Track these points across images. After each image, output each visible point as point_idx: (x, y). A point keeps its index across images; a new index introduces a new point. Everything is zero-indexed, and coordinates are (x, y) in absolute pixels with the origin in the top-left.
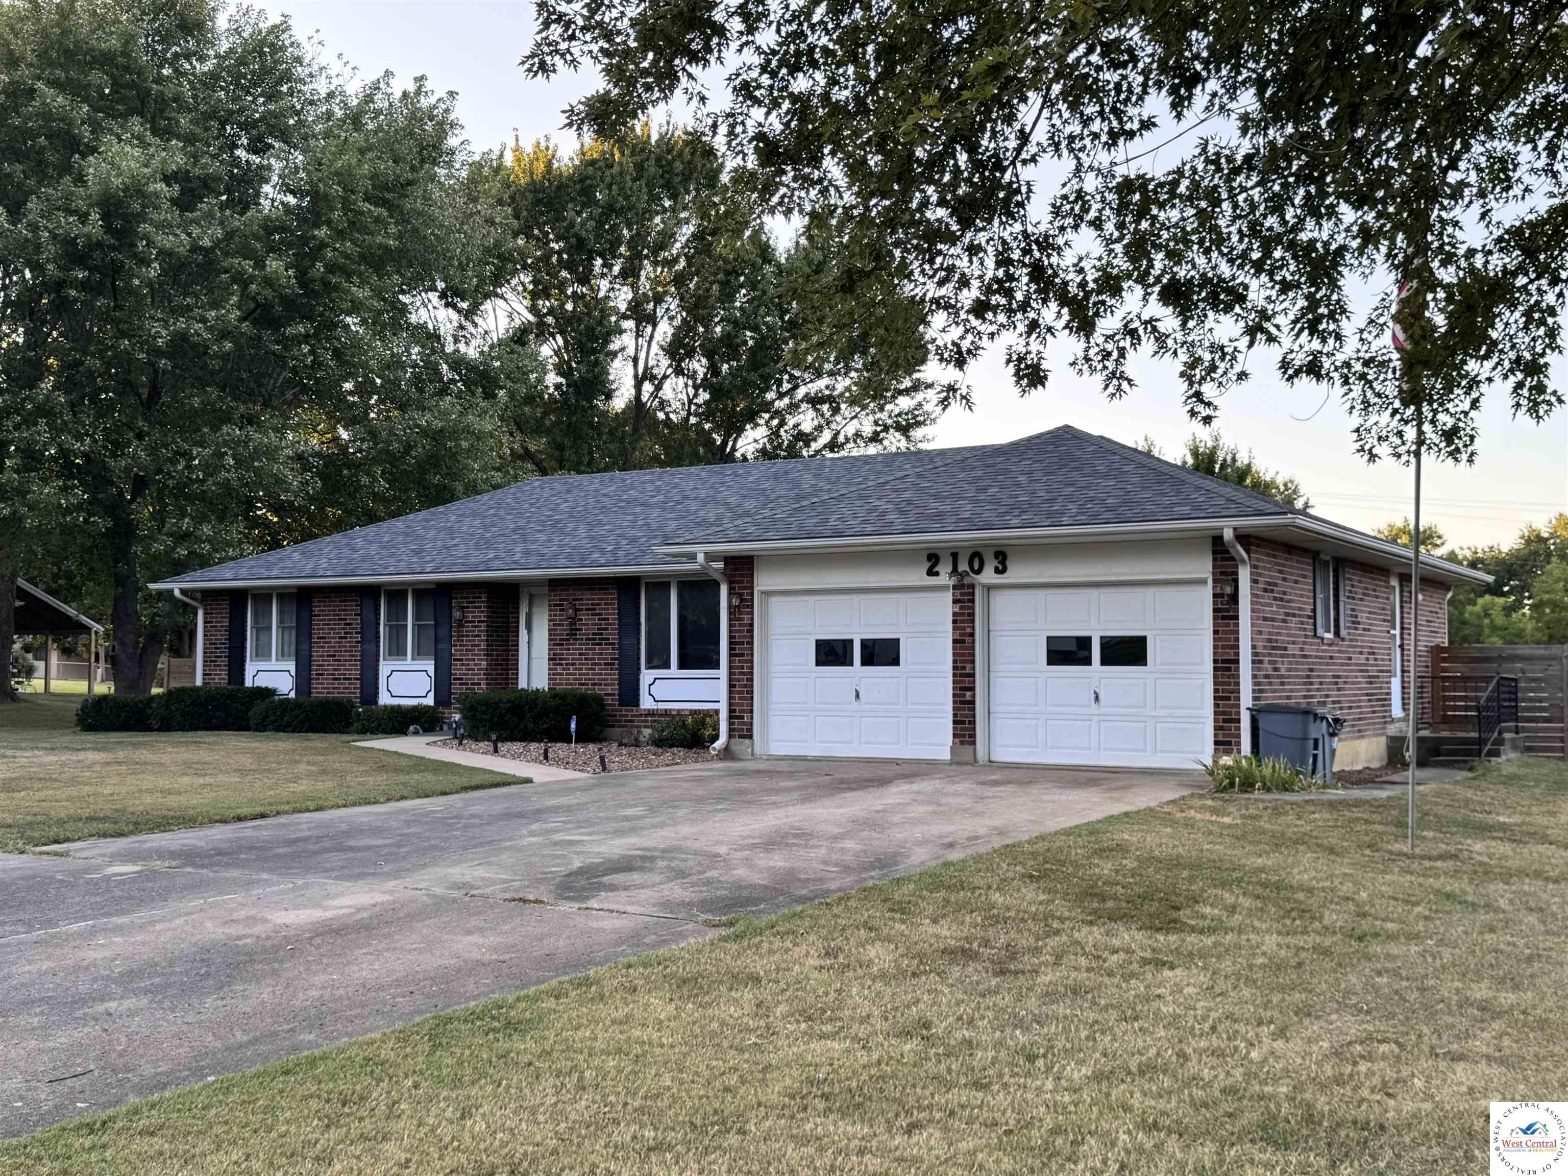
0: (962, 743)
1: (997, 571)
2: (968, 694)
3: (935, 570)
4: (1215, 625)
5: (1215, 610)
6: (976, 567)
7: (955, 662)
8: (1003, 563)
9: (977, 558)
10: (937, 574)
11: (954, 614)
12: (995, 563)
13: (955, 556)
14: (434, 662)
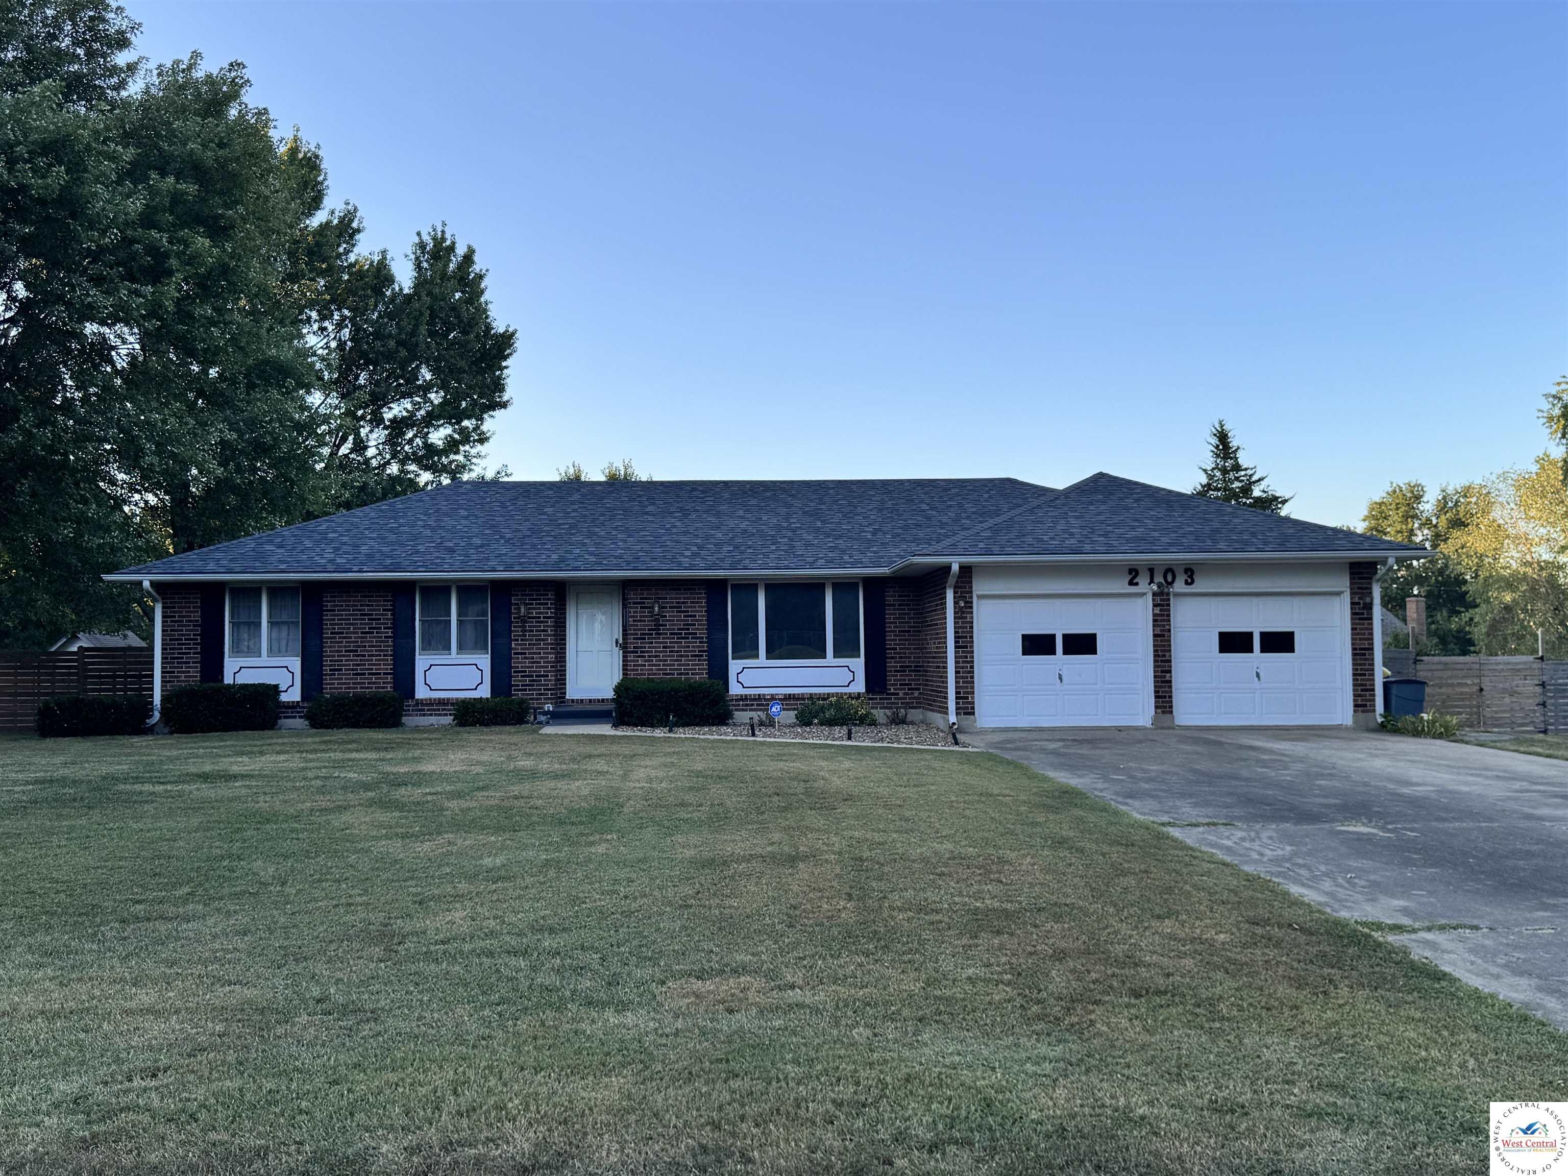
0: (1163, 712)
1: (1187, 583)
2: (1168, 675)
3: (1135, 581)
4: (1352, 624)
5: (1353, 614)
6: (1170, 579)
7: (1155, 651)
8: (1191, 577)
9: (1170, 572)
10: (1137, 584)
11: (1154, 615)
12: (1185, 577)
13: (1151, 571)
14: (489, 656)
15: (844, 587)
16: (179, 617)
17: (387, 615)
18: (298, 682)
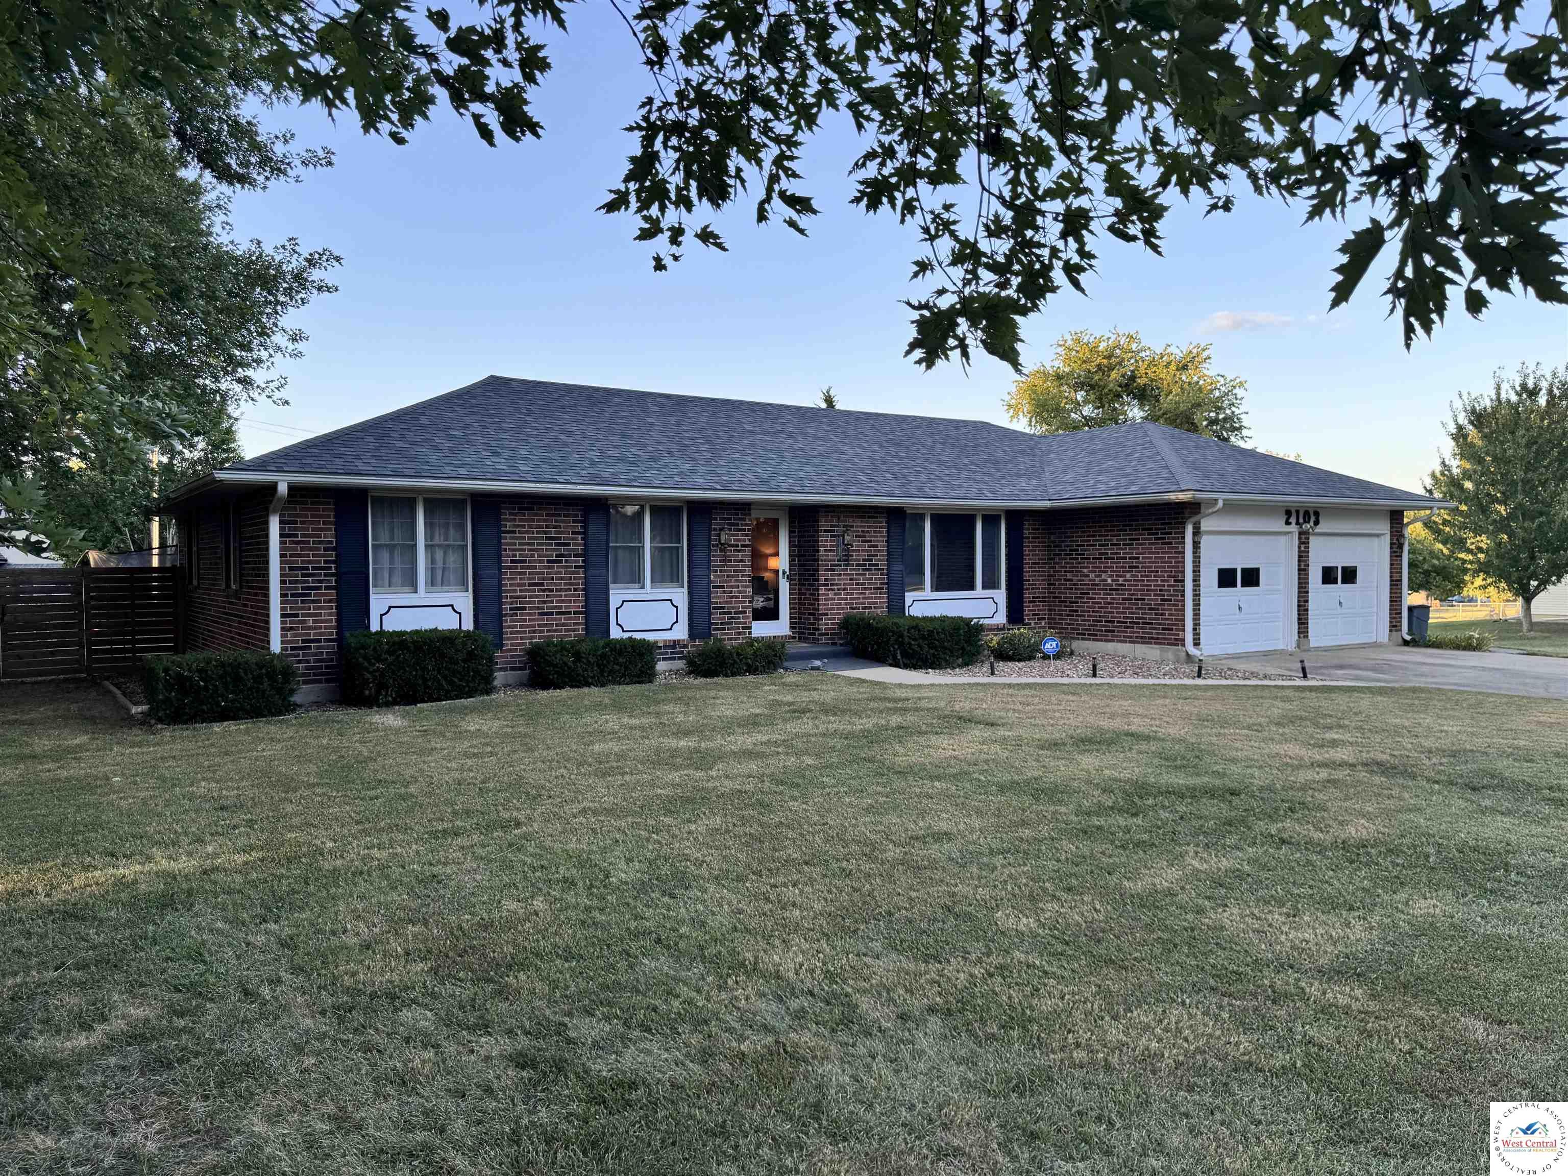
0: (1304, 637)
1: (1315, 524)
2: (1307, 604)
3: (1289, 521)
5: (1392, 552)
6: (1307, 520)
7: (1299, 583)
8: (1318, 518)
9: (1307, 513)
10: (1290, 524)
11: (1300, 552)
12: (1315, 518)
13: (1298, 513)
14: (685, 590)
15: (991, 519)
16: (303, 536)
17: (576, 539)
18: (468, 625)
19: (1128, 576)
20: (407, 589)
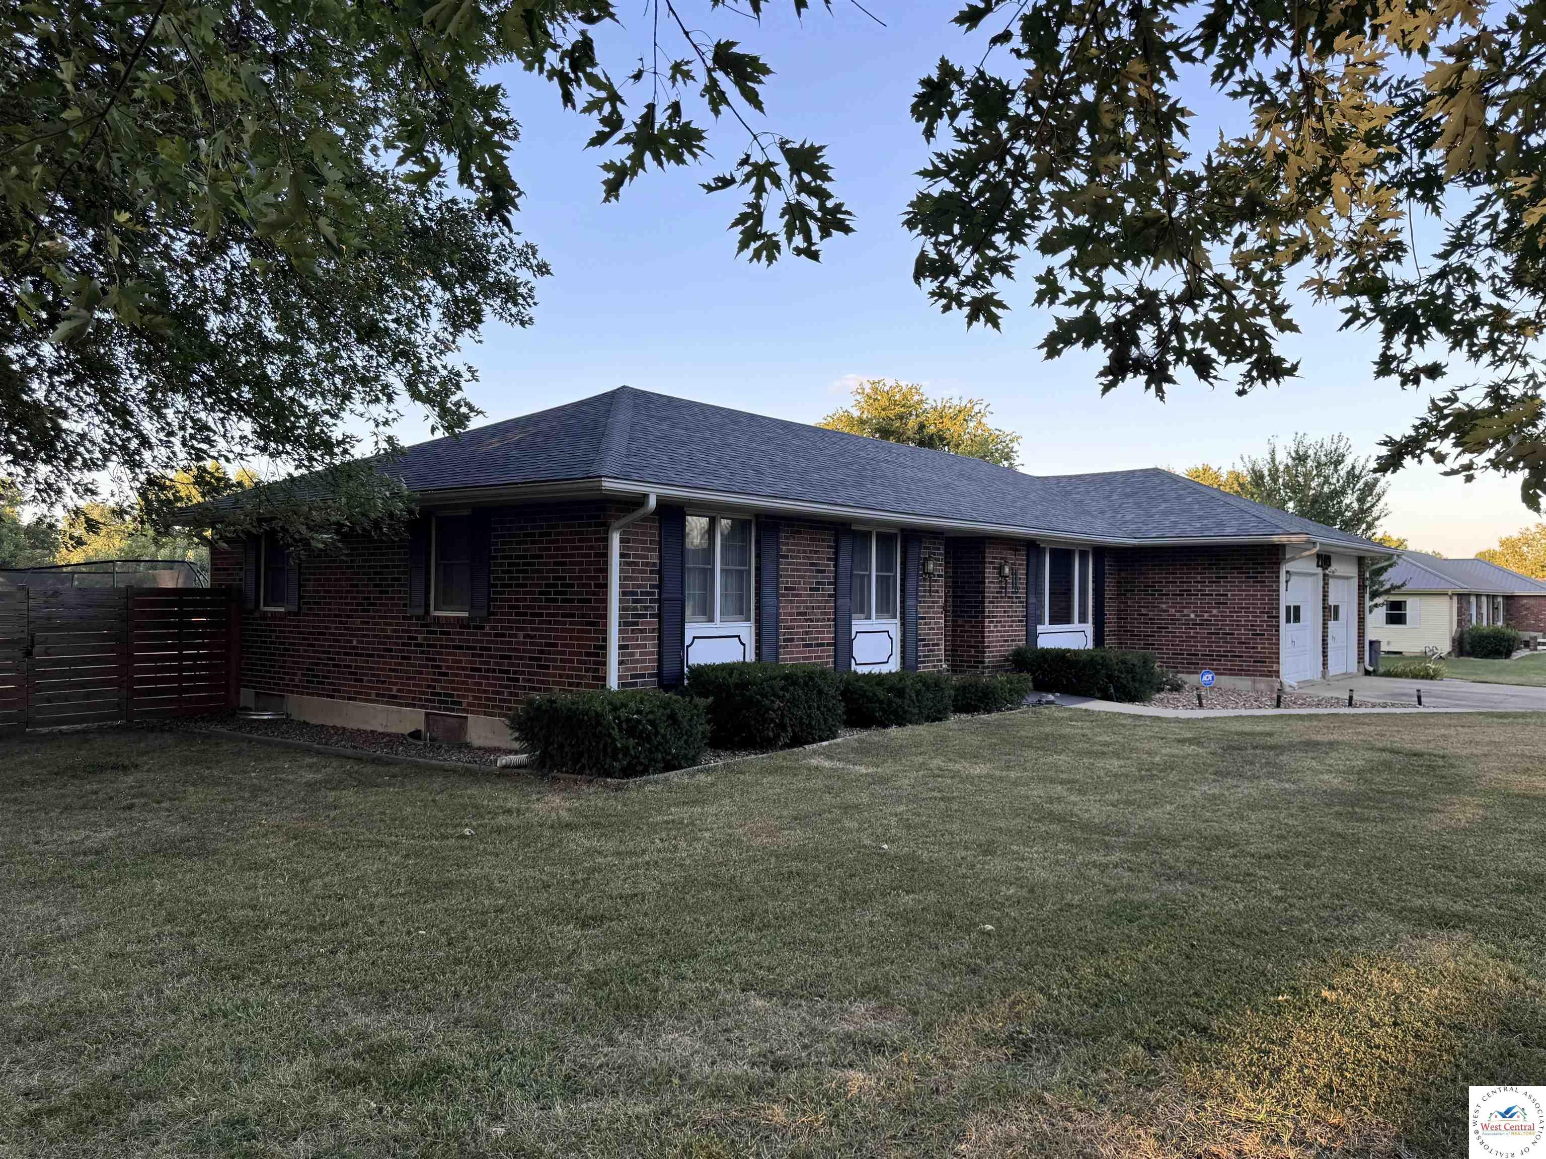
3: (1319, 564)
4: (1358, 600)
7: (1323, 620)
11: (1324, 591)
14: (898, 621)
17: (830, 565)
18: (751, 657)
19: (1215, 612)
20: (704, 618)
